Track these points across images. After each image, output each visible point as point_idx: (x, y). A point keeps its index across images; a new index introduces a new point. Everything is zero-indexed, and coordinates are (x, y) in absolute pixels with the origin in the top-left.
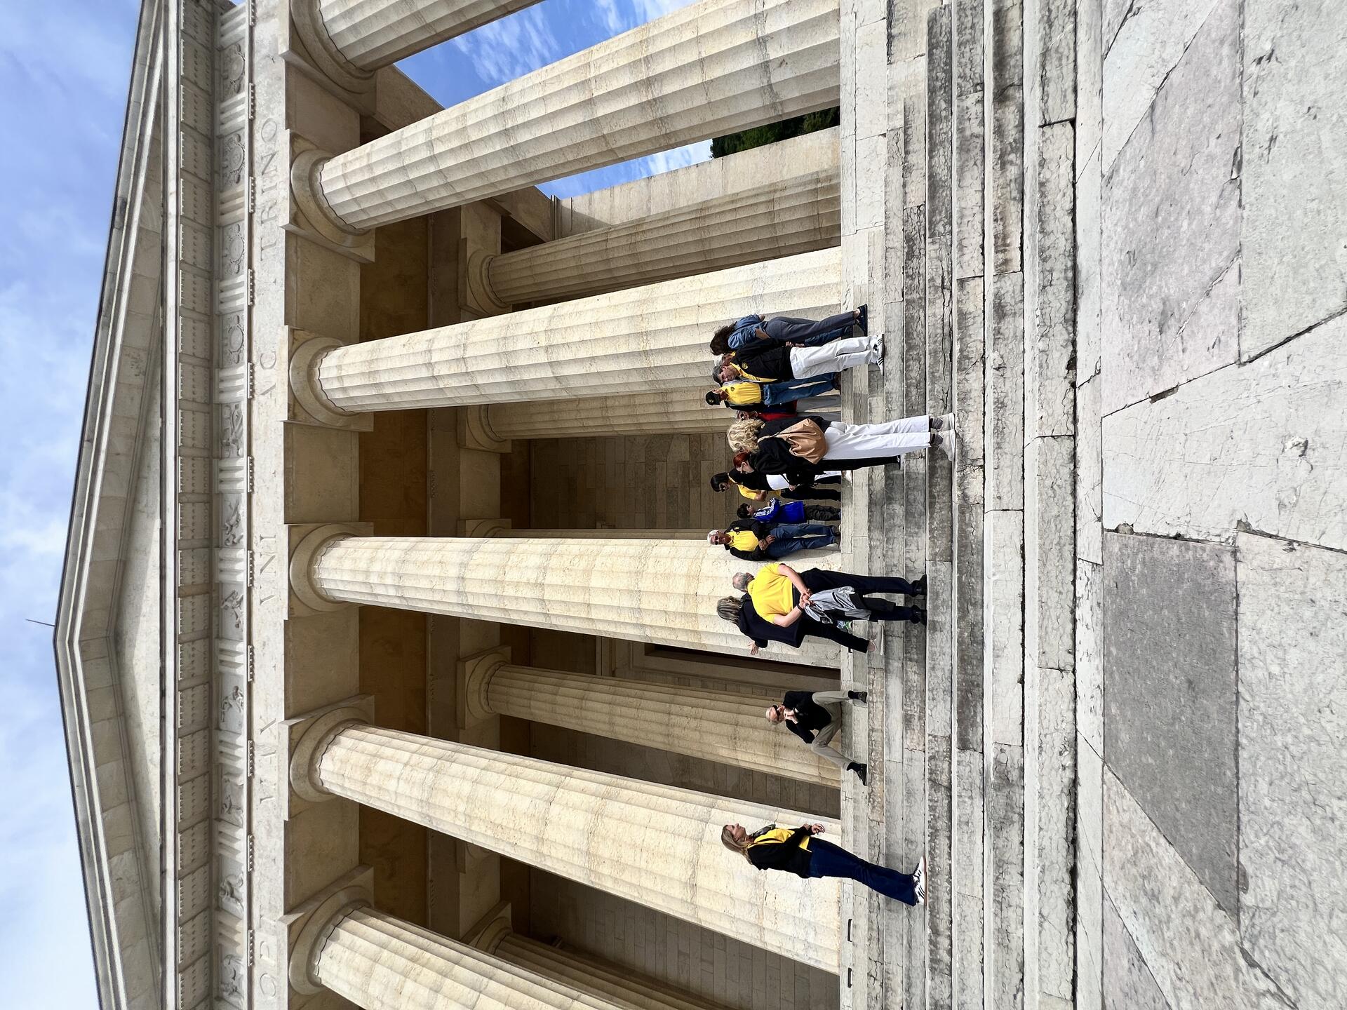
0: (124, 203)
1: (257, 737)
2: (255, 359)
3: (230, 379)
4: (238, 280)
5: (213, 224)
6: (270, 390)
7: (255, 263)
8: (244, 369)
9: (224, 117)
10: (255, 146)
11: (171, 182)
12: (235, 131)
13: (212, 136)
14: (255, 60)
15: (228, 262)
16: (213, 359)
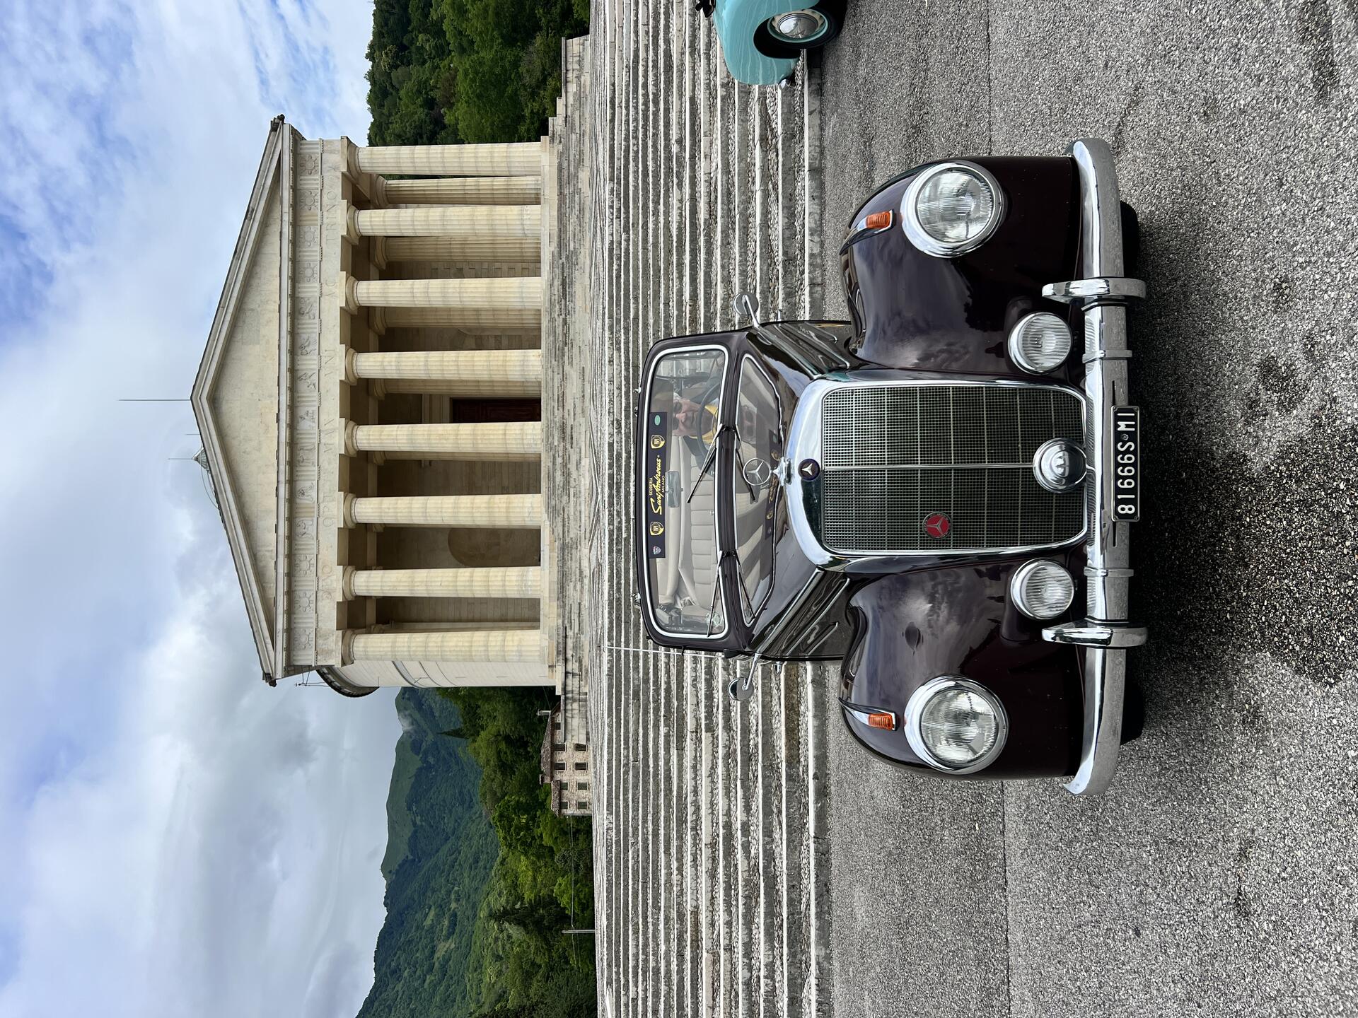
0: (253, 210)
1: (321, 428)
2: (322, 281)
3: (305, 288)
4: (310, 249)
5: (296, 224)
6: (332, 294)
7: (323, 245)
8: (317, 285)
9: (302, 182)
10: (323, 199)
11: (286, 208)
12: (308, 189)
13: (295, 189)
14: (324, 166)
15: (303, 240)
16: (295, 279)
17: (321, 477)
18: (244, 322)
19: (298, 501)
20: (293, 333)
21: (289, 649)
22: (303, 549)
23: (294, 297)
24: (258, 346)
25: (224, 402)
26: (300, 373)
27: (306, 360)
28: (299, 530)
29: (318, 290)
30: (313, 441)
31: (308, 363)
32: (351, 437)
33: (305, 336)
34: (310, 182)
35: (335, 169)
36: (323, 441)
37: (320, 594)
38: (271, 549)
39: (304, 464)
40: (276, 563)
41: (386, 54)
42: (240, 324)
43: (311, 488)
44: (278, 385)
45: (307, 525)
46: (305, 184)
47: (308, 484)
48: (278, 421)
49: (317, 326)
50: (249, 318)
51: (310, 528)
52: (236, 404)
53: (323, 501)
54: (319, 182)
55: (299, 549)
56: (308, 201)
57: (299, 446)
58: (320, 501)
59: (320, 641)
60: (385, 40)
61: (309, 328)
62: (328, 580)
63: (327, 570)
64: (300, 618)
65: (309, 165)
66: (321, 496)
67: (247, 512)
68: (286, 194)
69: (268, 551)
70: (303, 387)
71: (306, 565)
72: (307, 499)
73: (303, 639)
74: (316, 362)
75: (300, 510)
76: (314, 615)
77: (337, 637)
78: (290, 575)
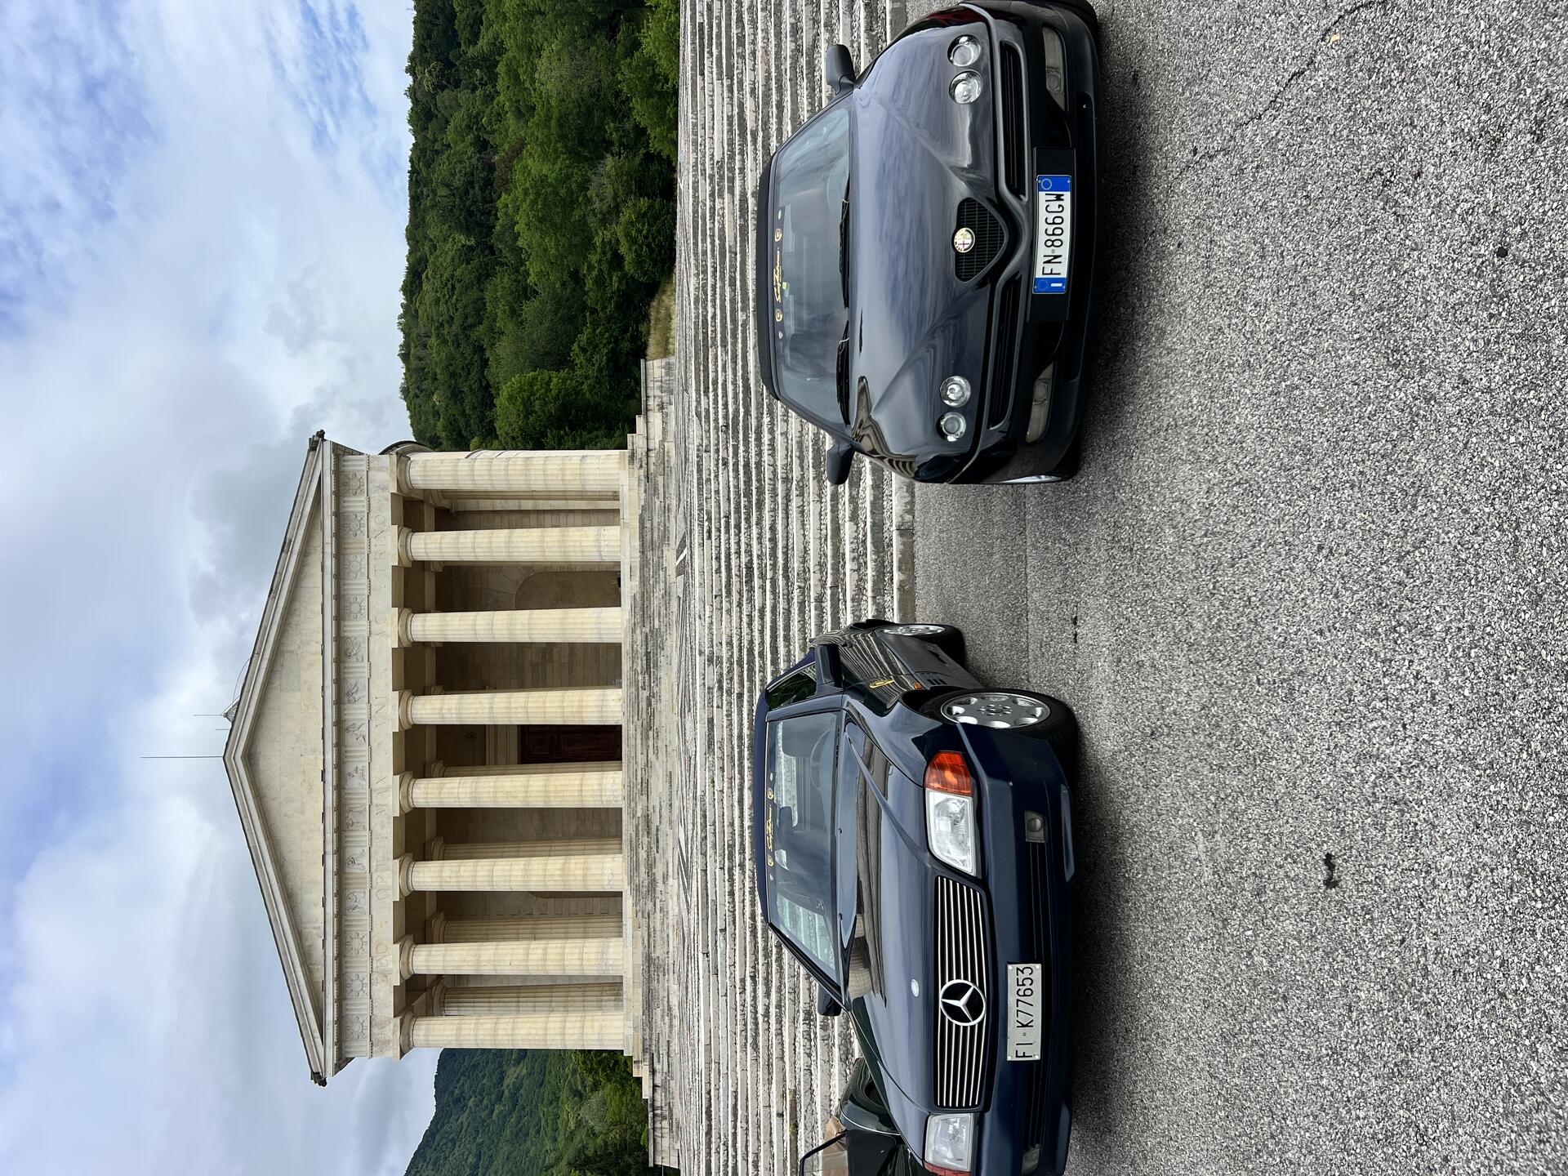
0: (290, 541)
1: (372, 787)
2: (371, 618)
3: (351, 626)
4: (355, 582)
5: (340, 555)
6: (382, 633)
7: (371, 577)
8: (365, 622)
9: (345, 504)
10: (370, 524)
11: (328, 539)
12: (352, 512)
13: (338, 514)
14: (370, 486)
15: (347, 571)
16: (339, 618)
17: (374, 844)
18: (282, 665)
19: (348, 870)
20: (339, 681)
21: (340, 1043)
22: (355, 926)
23: (340, 640)
24: (298, 694)
25: (261, 758)
26: (348, 724)
27: (355, 709)
28: (350, 903)
29: (366, 628)
30: (364, 802)
31: (357, 713)
32: (407, 795)
33: (352, 682)
34: (355, 504)
35: (384, 489)
36: (374, 801)
37: (374, 977)
38: (317, 925)
39: (353, 828)
40: (324, 941)
41: (430, 72)
42: (278, 668)
43: (362, 855)
44: (323, 738)
45: (359, 898)
46: (349, 507)
47: (358, 851)
48: (323, 779)
49: (366, 670)
50: (288, 661)
51: (362, 901)
52: (275, 761)
53: (376, 871)
54: (365, 504)
55: (351, 926)
56: (353, 525)
57: (347, 808)
58: (373, 870)
59: (375, 1030)
60: (429, 55)
61: (357, 672)
62: (384, 961)
63: (382, 949)
64: (353, 1005)
65: (354, 484)
66: (374, 864)
67: (290, 884)
68: (329, 522)
69: (314, 928)
70: (351, 739)
71: (357, 944)
72: (358, 868)
73: (357, 1028)
74: (365, 711)
75: (349, 881)
76: (368, 1000)
77: (395, 1026)
78: (341, 957)
